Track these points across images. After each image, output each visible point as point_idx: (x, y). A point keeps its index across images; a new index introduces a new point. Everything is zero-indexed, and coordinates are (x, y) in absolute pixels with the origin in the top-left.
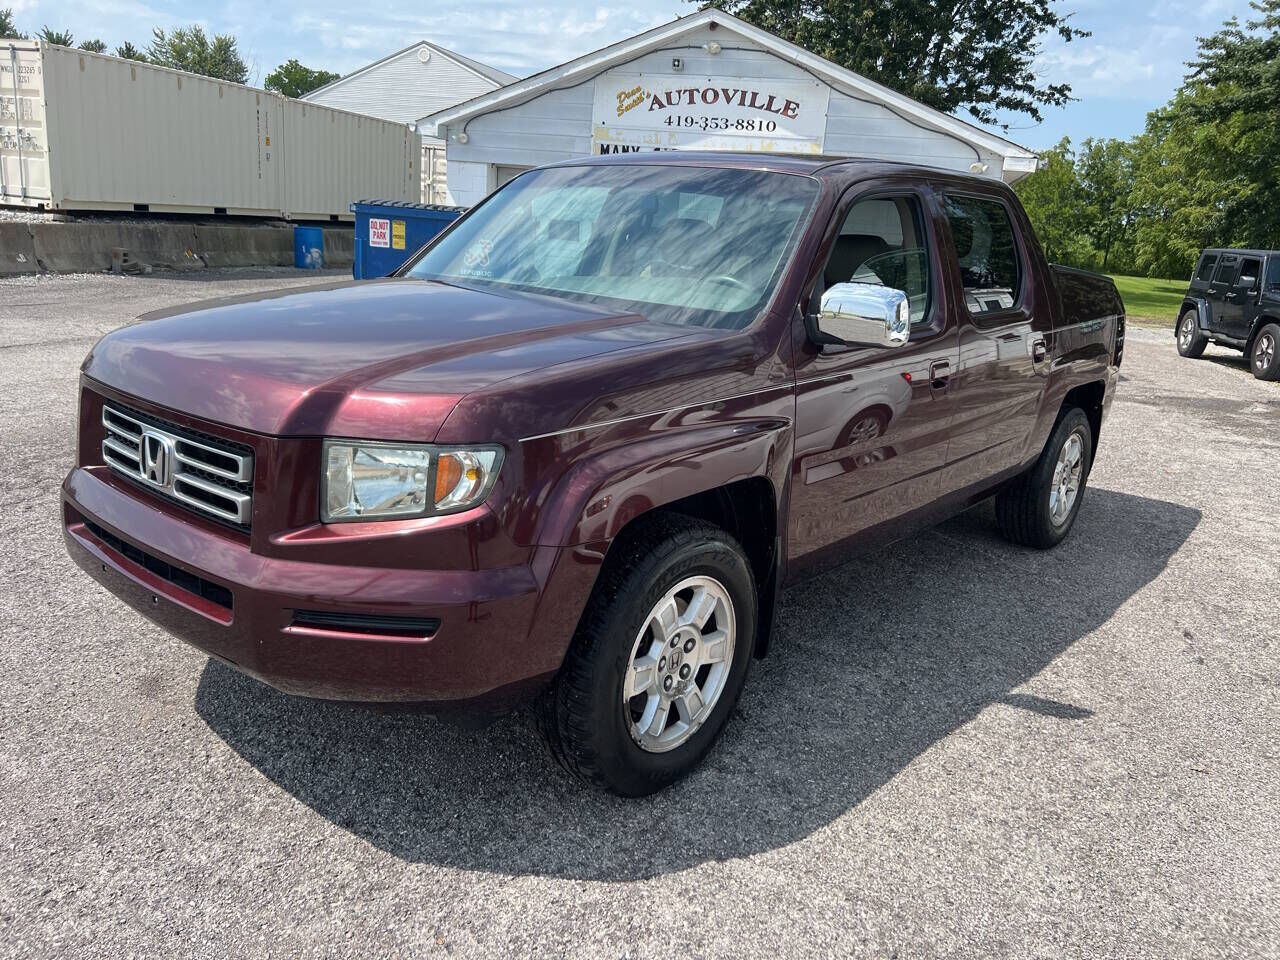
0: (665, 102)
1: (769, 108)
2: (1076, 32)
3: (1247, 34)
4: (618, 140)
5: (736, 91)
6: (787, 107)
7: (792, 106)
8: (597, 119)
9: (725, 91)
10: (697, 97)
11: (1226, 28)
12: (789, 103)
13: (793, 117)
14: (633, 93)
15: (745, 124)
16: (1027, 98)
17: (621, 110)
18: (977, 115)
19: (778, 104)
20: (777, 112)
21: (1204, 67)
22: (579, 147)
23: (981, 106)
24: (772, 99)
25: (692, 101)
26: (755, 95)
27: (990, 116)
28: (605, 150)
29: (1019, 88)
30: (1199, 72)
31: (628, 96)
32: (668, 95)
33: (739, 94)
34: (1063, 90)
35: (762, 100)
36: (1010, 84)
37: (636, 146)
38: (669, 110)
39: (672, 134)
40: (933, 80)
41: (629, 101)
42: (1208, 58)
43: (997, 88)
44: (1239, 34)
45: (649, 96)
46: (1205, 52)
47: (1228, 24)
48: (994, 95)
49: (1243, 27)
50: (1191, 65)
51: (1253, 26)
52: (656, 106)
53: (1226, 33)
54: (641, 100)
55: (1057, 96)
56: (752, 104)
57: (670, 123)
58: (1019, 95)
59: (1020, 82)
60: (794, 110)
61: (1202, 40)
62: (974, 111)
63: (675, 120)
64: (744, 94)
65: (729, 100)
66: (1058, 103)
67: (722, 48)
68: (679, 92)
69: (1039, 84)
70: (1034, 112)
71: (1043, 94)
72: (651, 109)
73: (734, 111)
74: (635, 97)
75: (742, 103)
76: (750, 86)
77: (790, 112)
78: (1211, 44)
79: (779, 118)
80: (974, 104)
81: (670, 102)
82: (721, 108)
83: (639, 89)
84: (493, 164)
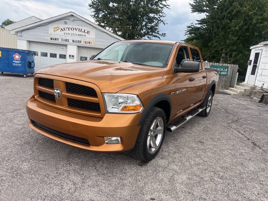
0: (63, 30)
1: (84, 32)
2: (166, 23)
3: (195, 26)
4: (54, 37)
5: (78, 28)
6: (88, 32)
7: (89, 32)
8: (50, 33)
9: (75, 28)
10: (70, 29)
11: (191, 24)
12: (88, 31)
13: (89, 34)
14: (57, 28)
15: (80, 35)
16: (158, 35)
17: (54, 31)
18: (149, 38)
19: (86, 31)
20: (86, 33)
21: (188, 31)
22: (46, 38)
23: (149, 36)
24: (85, 30)
25: (69, 30)
26: (81, 29)
27: (151, 38)
28: (51, 39)
29: (157, 33)
30: (187, 32)
31: (56, 28)
32: (64, 28)
33: (78, 29)
34: (165, 34)
35: (83, 30)
36: (155, 33)
37: (58, 38)
38: (64, 32)
39: (65, 36)
40: (140, 31)
41: (56, 29)
42: (189, 30)
43: (152, 33)
44: (194, 26)
45: (60, 28)
46: (188, 29)
47: (192, 24)
48: (152, 34)
49: (194, 24)
50: (186, 31)
51: (196, 24)
52: (62, 31)
53: (191, 25)
54: (58, 29)
55: (163, 35)
56: (81, 31)
57: (65, 34)
58: (156, 34)
59: (157, 32)
60: (89, 33)
61: (187, 26)
62: (148, 37)
63: (66, 33)
64: (79, 29)
65: (76, 30)
66: (164, 37)
67: (74, 20)
68: (66, 28)
69: (160, 33)
70: (159, 38)
71: (161, 35)
72: (61, 31)
73: (77, 32)
74: (57, 29)
75: (79, 31)
76: (80, 28)
77: (88, 33)
78: (189, 27)
79: (86, 34)
80: (148, 36)
81: (64, 30)
82: (75, 32)
83: (58, 27)
84: (28, 41)
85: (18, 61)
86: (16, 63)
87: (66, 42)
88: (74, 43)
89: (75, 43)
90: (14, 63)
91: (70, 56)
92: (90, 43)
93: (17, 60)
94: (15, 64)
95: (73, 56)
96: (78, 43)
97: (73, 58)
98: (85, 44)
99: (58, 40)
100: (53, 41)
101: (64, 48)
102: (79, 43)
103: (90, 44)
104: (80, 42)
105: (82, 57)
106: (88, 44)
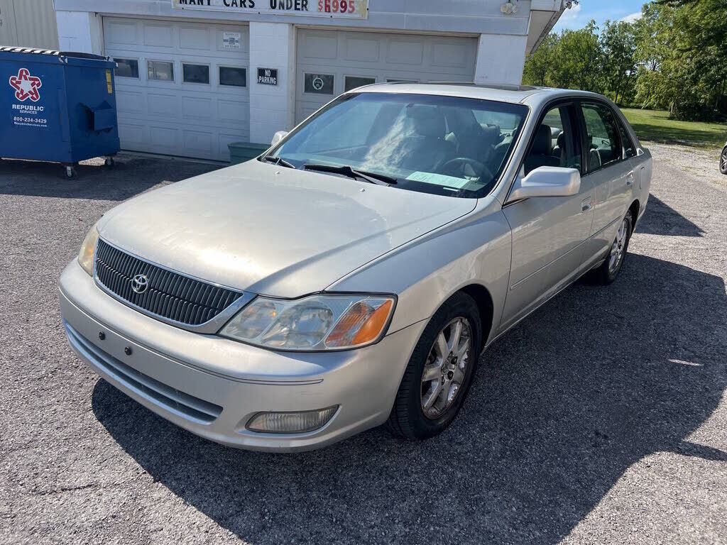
84: (96, 13)
85: (33, 104)
86: (24, 116)
87: (243, 8)
88: (277, 11)
89: (282, 12)
90: (17, 113)
91: (261, 72)
92: (345, 7)
93: (28, 103)
94: (21, 119)
95: (274, 73)
96: (292, 11)
97: (272, 80)
98: (323, 14)
99: (209, 4)
100: (188, 6)
101: (236, 39)
102: (296, 9)
103: (346, 15)
104: (303, 5)
105: (312, 76)
106: (339, 14)
